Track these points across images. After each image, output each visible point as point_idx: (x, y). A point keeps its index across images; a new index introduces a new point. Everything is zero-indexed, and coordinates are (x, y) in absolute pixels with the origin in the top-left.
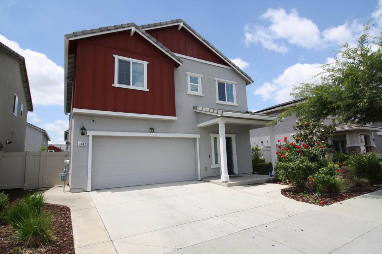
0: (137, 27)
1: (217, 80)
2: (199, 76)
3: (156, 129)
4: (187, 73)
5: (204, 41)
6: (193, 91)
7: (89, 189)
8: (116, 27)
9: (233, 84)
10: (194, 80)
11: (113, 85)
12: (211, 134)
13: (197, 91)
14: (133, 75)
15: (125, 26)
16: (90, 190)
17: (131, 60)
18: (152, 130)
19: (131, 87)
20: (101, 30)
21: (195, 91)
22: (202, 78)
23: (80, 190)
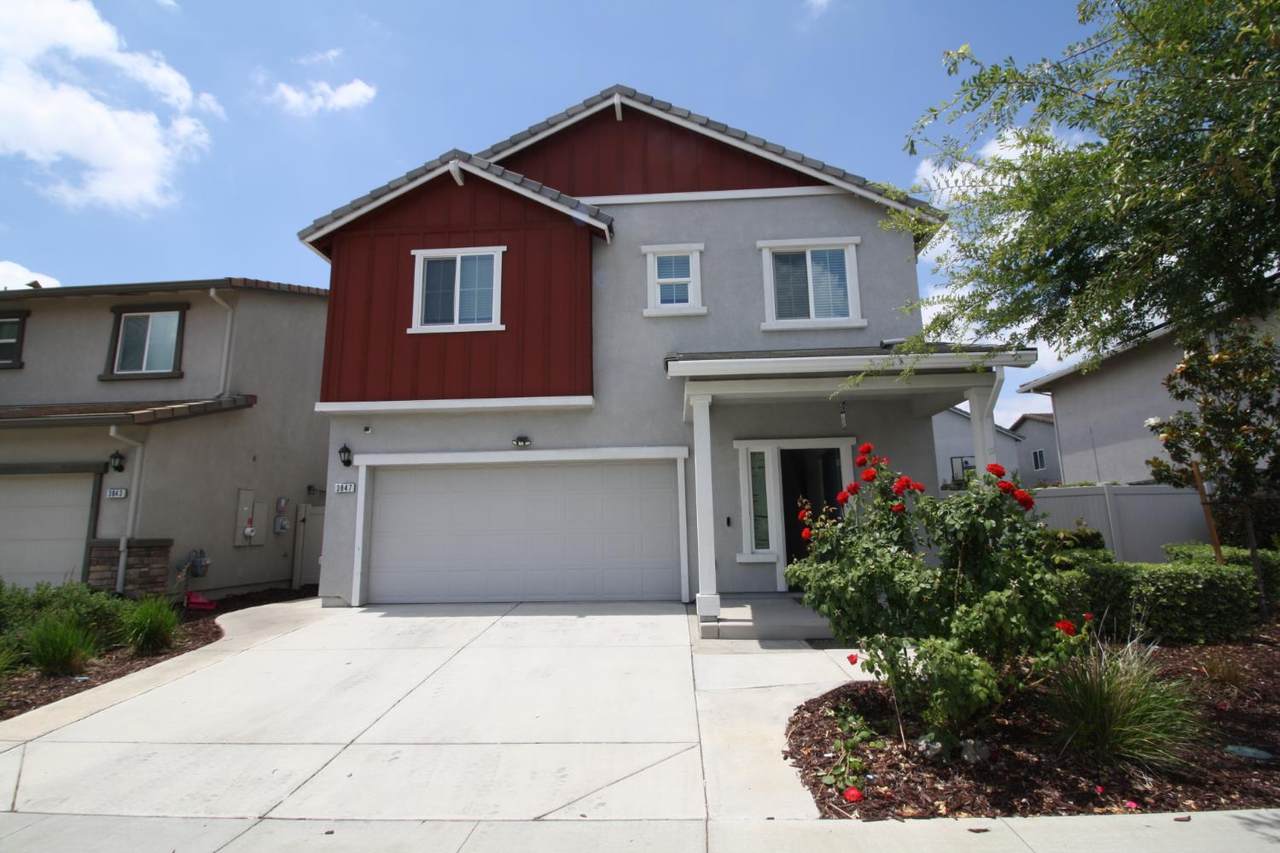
0: (468, 158)
1: (770, 248)
2: (693, 251)
3: (537, 438)
4: (645, 249)
5: (707, 124)
6: (671, 301)
7: (355, 601)
8: (412, 177)
9: (847, 245)
10: (674, 265)
11: (409, 331)
12: (736, 444)
13: (686, 301)
14: (461, 293)
15: (434, 165)
16: (357, 604)
17: (458, 253)
18: (523, 442)
19: (456, 327)
20: (375, 195)
21: (678, 301)
22: (701, 253)
23: (337, 601)
